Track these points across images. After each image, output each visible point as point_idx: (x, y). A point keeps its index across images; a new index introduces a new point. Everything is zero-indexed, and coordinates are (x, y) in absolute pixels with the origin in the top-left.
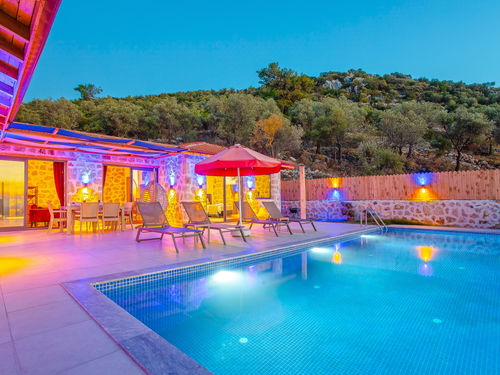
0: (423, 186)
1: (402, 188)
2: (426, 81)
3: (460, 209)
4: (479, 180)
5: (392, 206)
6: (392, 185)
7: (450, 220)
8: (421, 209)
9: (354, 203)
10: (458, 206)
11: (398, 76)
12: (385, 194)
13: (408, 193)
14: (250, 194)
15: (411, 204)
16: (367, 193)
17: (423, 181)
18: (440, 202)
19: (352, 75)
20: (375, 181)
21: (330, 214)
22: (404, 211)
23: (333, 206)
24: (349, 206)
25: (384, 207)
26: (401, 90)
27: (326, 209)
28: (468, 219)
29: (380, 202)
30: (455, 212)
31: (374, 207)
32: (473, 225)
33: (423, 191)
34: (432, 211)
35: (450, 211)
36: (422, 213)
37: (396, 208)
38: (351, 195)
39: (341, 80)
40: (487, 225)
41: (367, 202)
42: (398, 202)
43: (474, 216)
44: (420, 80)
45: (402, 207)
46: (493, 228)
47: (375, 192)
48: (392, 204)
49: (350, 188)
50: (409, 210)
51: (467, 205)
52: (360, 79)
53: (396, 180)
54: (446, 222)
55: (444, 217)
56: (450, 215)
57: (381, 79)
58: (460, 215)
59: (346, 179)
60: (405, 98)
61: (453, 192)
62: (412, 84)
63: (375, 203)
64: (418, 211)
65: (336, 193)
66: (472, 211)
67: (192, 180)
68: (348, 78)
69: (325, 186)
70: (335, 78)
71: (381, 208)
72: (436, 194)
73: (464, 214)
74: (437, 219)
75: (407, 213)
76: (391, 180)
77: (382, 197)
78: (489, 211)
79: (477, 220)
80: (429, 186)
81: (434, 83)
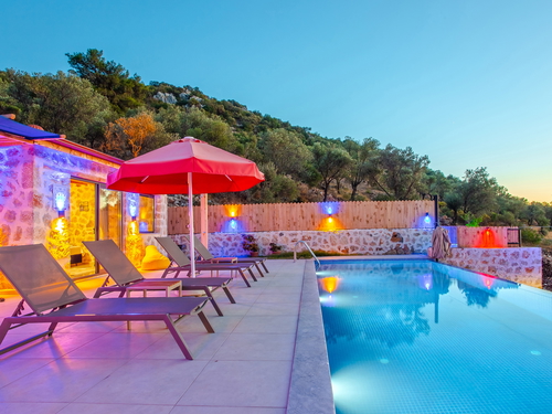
0: (330, 215)
1: (309, 218)
2: (260, 114)
3: (362, 238)
4: (376, 210)
5: (299, 238)
6: (299, 214)
7: (353, 248)
8: (328, 240)
9: (256, 235)
10: (360, 235)
11: (235, 104)
12: (291, 225)
13: (315, 222)
14: (133, 225)
15: (319, 234)
16: (271, 224)
17: (330, 211)
18: (346, 231)
19: (189, 93)
20: (281, 208)
21: (226, 249)
22: (311, 242)
23: (229, 239)
24: (251, 238)
25: (290, 239)
26: (238, 119)
27: (221, 244)
28: (368, 246)
29: (286, 233)
30: (357, 241)
31: (279, 239)
32: (371, 252)
33: (330, 220)
34: (337, 241)
35: (354, 240)
36: (329, 244)
37: (304, 239)
38: (252, 226)
39: (176, 95)
40: (382, 252)
41: (272, 233)
42: (305, 233)
43: (373, 244)
44: (255, 113)
45: (310, 238)
46: (386, 254)
47: (280, 222)
48: (300, 234)
49: (251, 218)
50: (316, 241)
51: (368, 234)
52: (197, 98)
53: (304, 209)
54: (350, 250)
55: (348, 246)
56: (354, 244)
57: (219, 103)
58: (362, 243)
59: (245, 207)
60: (242, 128)
61: (355, 222)
62: (248, 115)
63: (281, 234)
64: (326, 242)
65: (233, 224)
66: (371, 240)
67: (45, 201)
68: (184, 94)
69: (218, 216)
70: (169, 91)
71: (287, 239)
72: (341, 224)
73: (365, 243)
74: (343, 248)
75: (315, 244)
76: (299, 209)
77: (288, 228)
78: (384, 239)
79: (374, 248)
80: (335, 215)
81: (267, 118)
